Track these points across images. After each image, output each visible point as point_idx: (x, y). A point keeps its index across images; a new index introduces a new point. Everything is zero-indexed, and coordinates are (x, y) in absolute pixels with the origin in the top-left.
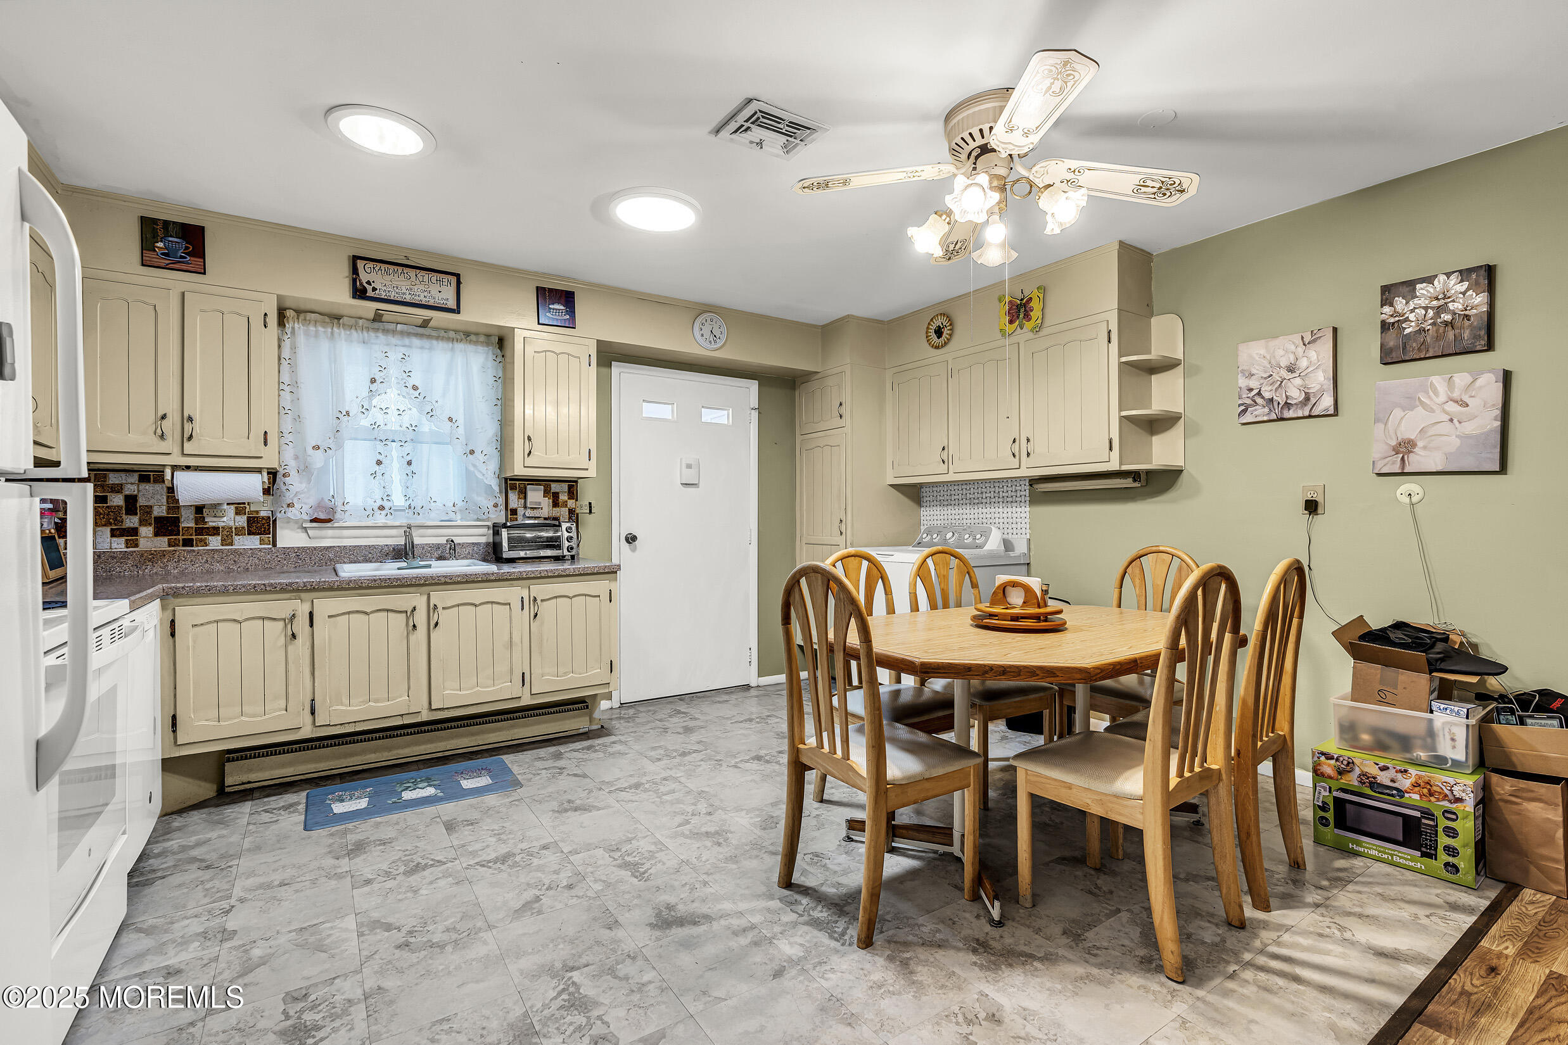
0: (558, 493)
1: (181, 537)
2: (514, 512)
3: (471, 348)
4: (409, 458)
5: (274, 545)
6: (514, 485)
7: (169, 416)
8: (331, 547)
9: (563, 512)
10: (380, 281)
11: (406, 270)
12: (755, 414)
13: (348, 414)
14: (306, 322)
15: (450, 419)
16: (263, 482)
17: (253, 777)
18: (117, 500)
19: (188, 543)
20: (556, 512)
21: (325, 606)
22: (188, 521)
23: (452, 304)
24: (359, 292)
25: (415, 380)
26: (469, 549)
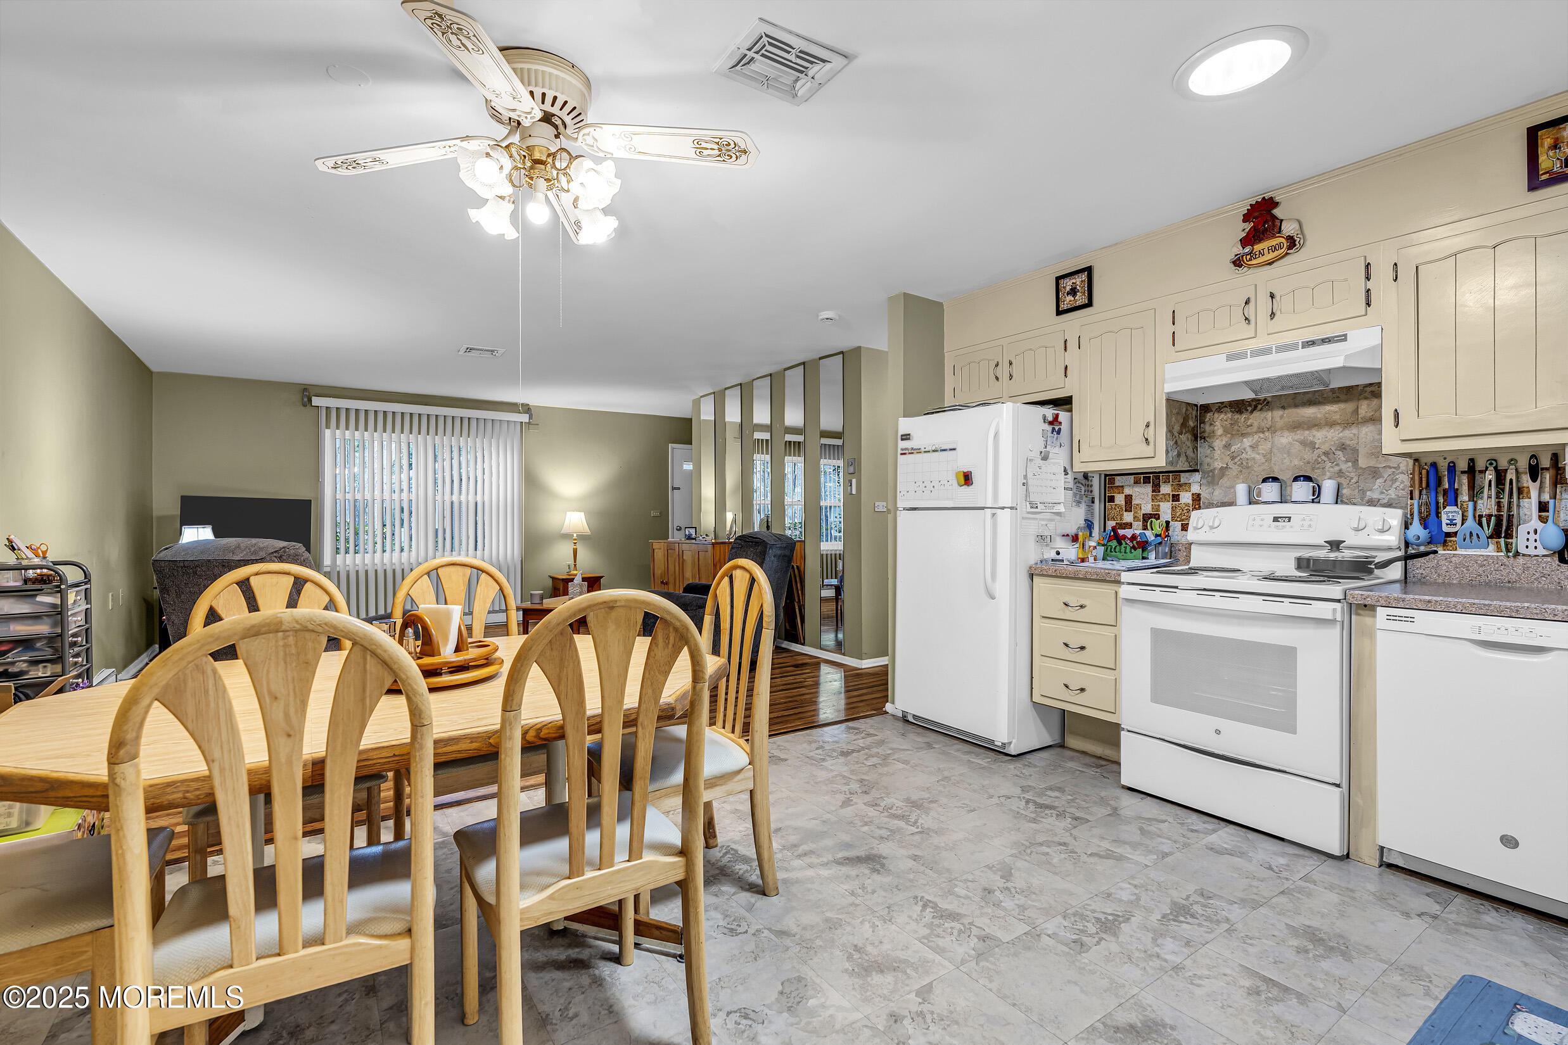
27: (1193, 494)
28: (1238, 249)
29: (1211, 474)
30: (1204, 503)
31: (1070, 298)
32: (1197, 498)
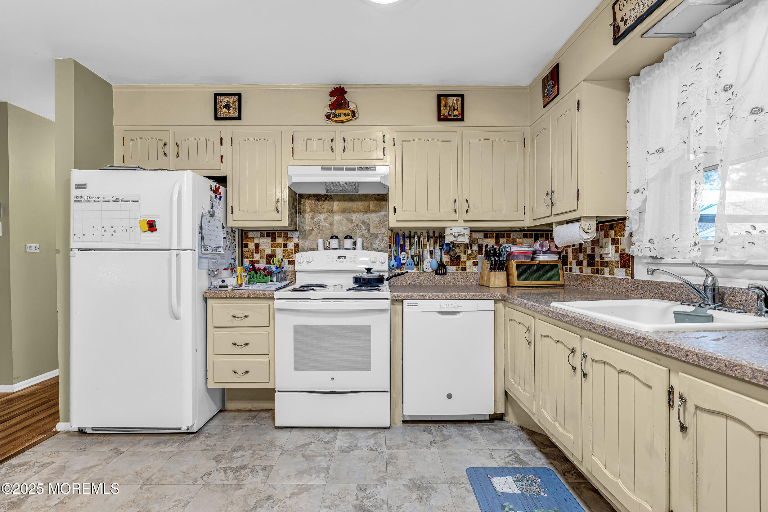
1: (595, 268)
5: (633, 277)
7: (549, 193)
8: (662, 283)
10: (629, 8)
19: (597, 272)
22: (597, 258)
27: (294, 244)
28: (328, 109)
29: (304, 233)
30: (300, 249)
31: (225, 110)
32: (297, 246)
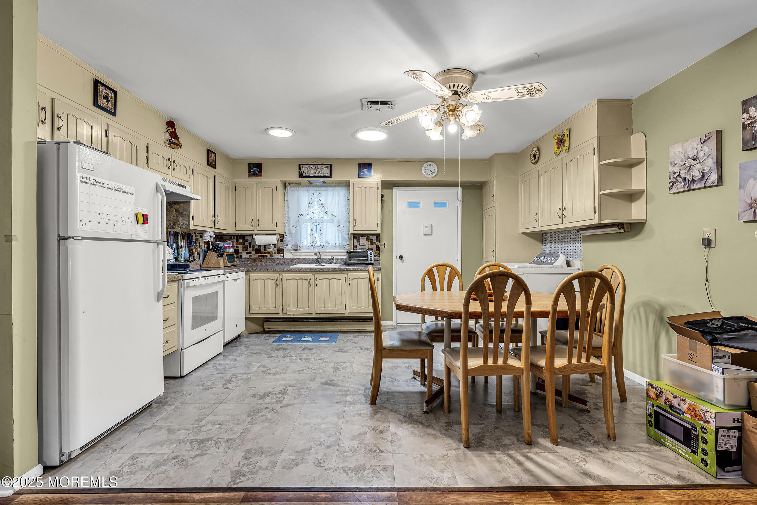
0: (372, 240)
1: (261, 255)
2: (356, 247)
3: (340, 188)
4: (321, 228)
5: (284, 257)
6: (356, 237)
7: (254, 220)
8: (298, 258)
9: (374, 247)
10: (306, 171)
11: (315, 166)
12: (460, 203)
13: (302, 215)
14: (291, 187)
15: (332, 215)
16: (276, 238)
17: (271, 327)
18: (247, 244)
19: (263, 256)
20: (371, 247)
21: (286, 276)
22: (262, 250)
23: (329, 175)
24: (301, 176)
25: (322, 202)
26: (340, 260)
31: (104, 101)
